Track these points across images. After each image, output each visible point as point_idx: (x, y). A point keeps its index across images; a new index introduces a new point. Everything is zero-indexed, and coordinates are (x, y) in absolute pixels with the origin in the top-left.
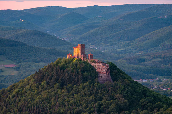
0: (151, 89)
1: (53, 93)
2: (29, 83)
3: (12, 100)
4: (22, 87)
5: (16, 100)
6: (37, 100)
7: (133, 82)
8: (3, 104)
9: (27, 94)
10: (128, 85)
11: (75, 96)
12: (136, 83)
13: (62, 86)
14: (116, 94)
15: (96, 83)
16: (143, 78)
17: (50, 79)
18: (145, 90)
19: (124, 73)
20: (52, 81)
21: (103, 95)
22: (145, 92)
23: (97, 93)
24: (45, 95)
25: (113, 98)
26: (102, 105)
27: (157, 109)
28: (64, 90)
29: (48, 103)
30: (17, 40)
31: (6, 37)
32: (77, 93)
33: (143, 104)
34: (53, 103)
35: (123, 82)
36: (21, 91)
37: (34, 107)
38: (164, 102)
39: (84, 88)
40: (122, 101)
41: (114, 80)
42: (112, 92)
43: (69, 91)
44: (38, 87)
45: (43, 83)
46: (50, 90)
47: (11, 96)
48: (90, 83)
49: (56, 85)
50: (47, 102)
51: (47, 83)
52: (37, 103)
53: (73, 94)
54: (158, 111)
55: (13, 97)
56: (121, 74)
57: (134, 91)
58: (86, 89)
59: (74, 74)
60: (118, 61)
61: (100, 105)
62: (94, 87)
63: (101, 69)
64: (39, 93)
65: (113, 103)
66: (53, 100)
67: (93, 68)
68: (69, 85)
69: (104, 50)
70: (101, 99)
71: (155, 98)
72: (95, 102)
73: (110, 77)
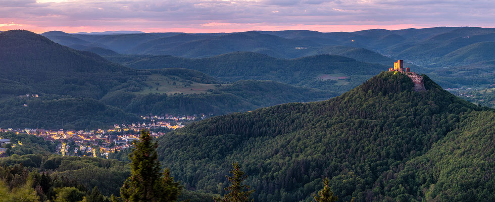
0: (458, 96)
1: (377, 100)
2: (358, 92)
3: (345, 105)
4: (352, 95)
5: (347, 105)
6: (364, 106)
7: (442, 90)
8: (337, 109)
9: (357, 101)
10: (439, 93)
11: (395, 103)
12: (445, 91)
13: (384, 94)
14: (429, 100)
15: (412, 92)
16: (450, 87)
17: (375, 88)
18: (453, 97)
19: (435, 83)
20: (377, 90)
21: (419, 101)
22: (452, 98)
23: (413, 99)
24: (371, 102)
25: (426, 104)
26: (418, 109)
27: (462, 112)
28: (387, 98)
29: (374, 108)
30: (348, 57)
31: (339, 54)
32: (396, 100)
33: (451, 109)
34: (377, 108)
35: (435, 90)
36: (352, 98)
37: (362, 111)
38: (468, 107)
39: (403, 95)
40: (434, 106)
41: (427, 89)
42: (425, 99)
43: (390, 99)
44: (365, 95)
45: (369, 91)
46: (375, 98)
47: (343, 102)
48: (408, 92)
49: (380, 93)
50: (372, 108)
51: (373, 92)
52: (365, 108)
53: (394, 101)
54: (463, 114)
55: (345, 103)
56: (433, 84)
57: (444, 98)
58: (404, 97)
59: (395, 84)
60: (431, 73)
61: (416, 110)
62: (411, 95)
63: (417, 80)
64: (366, 100)
65: (427, 108)
66: (377, 105)
67: (410, 79)
68: (390, 94)
69: (419, 64)
70: (417, 105)
71: (460, 103)
72: (412, 107)
73: (424, 87)
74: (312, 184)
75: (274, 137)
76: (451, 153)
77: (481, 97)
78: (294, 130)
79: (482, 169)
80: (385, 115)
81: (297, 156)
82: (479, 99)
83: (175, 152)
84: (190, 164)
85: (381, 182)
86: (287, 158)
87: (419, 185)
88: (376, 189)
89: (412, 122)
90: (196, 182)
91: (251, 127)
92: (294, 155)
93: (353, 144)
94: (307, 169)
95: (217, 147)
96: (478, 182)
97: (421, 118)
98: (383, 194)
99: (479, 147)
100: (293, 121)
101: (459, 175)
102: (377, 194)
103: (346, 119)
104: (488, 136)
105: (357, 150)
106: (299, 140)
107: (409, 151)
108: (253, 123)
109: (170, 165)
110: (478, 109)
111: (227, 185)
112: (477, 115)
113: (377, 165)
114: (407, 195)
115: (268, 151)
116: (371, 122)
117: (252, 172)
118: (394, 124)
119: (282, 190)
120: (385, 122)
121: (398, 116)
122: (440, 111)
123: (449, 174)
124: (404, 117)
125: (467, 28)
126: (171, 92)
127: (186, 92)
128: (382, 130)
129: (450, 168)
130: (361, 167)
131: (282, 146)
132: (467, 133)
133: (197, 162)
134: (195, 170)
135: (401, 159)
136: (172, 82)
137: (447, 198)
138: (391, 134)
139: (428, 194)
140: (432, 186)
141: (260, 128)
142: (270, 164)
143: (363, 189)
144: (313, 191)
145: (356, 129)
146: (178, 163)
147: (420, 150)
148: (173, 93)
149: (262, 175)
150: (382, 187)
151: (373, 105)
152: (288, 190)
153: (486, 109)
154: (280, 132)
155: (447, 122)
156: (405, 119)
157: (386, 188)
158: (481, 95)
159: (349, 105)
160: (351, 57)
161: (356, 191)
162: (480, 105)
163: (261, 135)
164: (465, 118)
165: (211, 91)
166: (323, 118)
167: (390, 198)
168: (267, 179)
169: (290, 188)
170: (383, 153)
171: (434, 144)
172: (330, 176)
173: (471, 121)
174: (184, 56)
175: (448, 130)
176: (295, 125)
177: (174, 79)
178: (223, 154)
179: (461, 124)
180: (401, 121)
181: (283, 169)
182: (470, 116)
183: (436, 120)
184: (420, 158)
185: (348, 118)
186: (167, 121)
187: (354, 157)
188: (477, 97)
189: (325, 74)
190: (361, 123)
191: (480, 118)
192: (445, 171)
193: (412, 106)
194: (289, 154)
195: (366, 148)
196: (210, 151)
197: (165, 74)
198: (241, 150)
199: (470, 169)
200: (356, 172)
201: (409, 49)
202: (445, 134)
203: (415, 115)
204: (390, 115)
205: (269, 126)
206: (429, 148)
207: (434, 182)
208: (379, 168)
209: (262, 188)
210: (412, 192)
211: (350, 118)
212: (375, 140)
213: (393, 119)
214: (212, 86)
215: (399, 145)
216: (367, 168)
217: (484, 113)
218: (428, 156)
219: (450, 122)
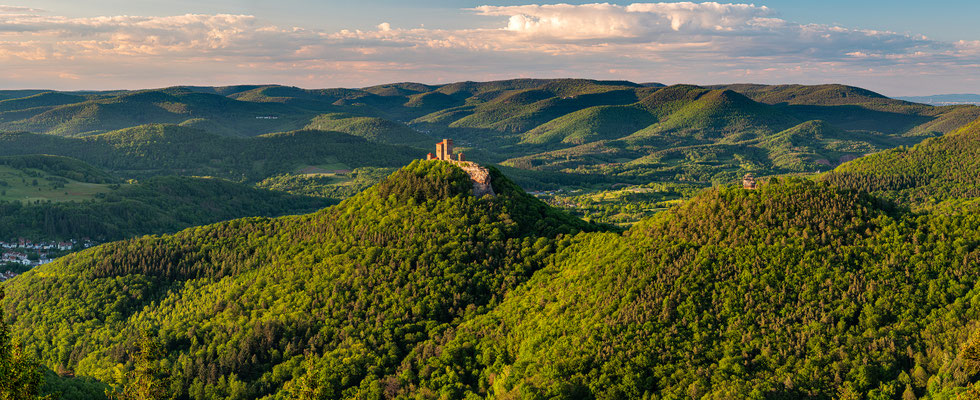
0: (552, 205)
1: (406, 213)
2: (370, 198)
3: (346, 223)
4: (360, 203)
5: (350, 223)
6: (382, 222)
7: (524, 195)
8: (332, 228)
9: (368, 214)
10: (518, 200)
11: (439, 217)
12: (530, 196)
13: (420, 200)
14: (500, 213)
15: (470, 197)
16: (540, 189)
17: (402, 191)
18: (543, 207)
19: (511, 182)
20: (404, 194)
21: (481, 215)
22: (543, 210)
23: (472, 211)
24: (394, 215)
25: (495, 219)
26: (479, 229)
27: (561, 235)
28: (423, 208)
29: (399, 227)
30: (352, 133)
31: (336, 129)
32: (441, 212)
33: (540, 228)
34: (406, 228)
35: (510, 196)
36: (359, 209)
37: (378, 233)
38: (571, 225)
39: (452, 204)
40: (509, 223)
41: (496, 192)
42: (493, 211)
43: (429, 210)
44: (384, 204)
45: (391, 197)
46: (401, 208)
47: (343, 217)
48: (461, 198)
49: (411, 201)
50: (397, 227)
51: (398, 198)
52: (382, 228)
53: (436, 214)
54: (562, 238)
55: (348, 217)
56: (507, 183)
57: (527, 208)
58: (455, 206)
59: (437, 184)
60: (503, 164)
61: (477, 230)
62: (466, 203)
63: (478, 174)
64: (385, 212)
65: (496, 226)
66: (405, 222)
67: (466, 176)
68: (430, 201)
69: (482, 147)
70: (477, 221)
71: (558, 218)
72: (469, 226)
73: (491, 188)
74: (287, 365)
75: (217, 280)
76: (541, 308)
77: (595, 207)
78: (255, 267)
79: (598, 338)
80: (420, 239)
81: (260, 315)
82: (592, 210)
83: (36, 309)
84: (63, 330)
85: (413, 361)
86: (242, 319)
87: (481, 367)
88: (404, 373)
89: (469, 252)
90: (75, 362)
91: (175, 261)
92: (254, 313)
93: (361, 294)
94: (278, 337)
95: (114, 298)
96: (591, 360)
97: (486, 245)
98: (416, 382)
99: (592, 299)
100: (252, 252)
101: (554, 350)
102: (404, 384)
103: (349, 248)
104: (607, 277)
105: (369, 304)
106: (263, 285)
107: (463, 304)
108: (179, 256)
109: (26, 333)
110: (592, 228)
111: (132, 368)
112: (589, 239)
113: (405, 331)
114: (459, 385)
115: (207, 307)
116: (395, 252)
117: (178, 345)
118: (436, 256)
119: (233, 377)
120: (421, 252)
121: (443, 242)
122: (519, 233)
123: (537, 346)
124: (456, 243)
125: (569, 81)
126: (29, 199)
127: (57, 198)
128: (413, 266)
129: (539, 336)
130: (376, 335)
131: (233, 297)
132: (569, 273)
133: (77, 326)
134: (73, 341)
135: (449, 319)
136: (30, 180)
137: (534, 390)
138: (432, 275)
139: (497, 385)
140: (507, 370)
141: (191, 263)
142: (210, 329)
143: (380, 374)
144: (289, 378)
145: (367, 265)
146: (42, 329)
147: (485, 303)
148: (33, 200)
149: (196, 348)
150: (415, 370)
151: (398, 221)
152: (241, 377)
153: (604, 228)
154: (228, 272)
155: (533, 253)
156: (456, 247)
157: (422, 373)
158: (596, 203)
159: (353, 223)
160: (357, 133)
161: (368, 378)
162: (592, 222)
163: (192, 276)
164: (567, 244)
165: (102, 196)
166: (306, 245)
167: (429, 392)
168: (205, 355)
169: (247, 374)
170: (417, 309)
171: (509, 294)
172: (320, 351)
173: (578, 251)
174: (53, 132)
175: (535, 267)
176: (254, 260)
177: (34, 175)
178: (125, 311)
179: (559, 255)
180: (449, 250)
181: (235, 338)
182: (576, 242)
183: (513, 248)
184: (484, 319)
185: (351, 246)
186: (22, 252)
187: (363, 317)
188: (589, 206)
189: (311, 164)
190: (377, 254)
191: (594, 246)
192: (529, 341)
193: (469, 224)
194: (245, 311)
195: (386, 301)
196: (101, 305)
197: (17, 166)
198: (158, 304)
199: (575, 339)
200: (368, 344)
201: (463, 119)
202: (529, 273)
203: (475, 239)
204: (429, 241)
205: (208, 260)
206: (500, 299)
207: (508, 360)
208: (408, 337)
209: (195, 374)
210: (470, 381)
211: (356, 245)
212: (402, 285)
213: (435, 246)
214: (103, 188)
215: (447, 295)
216: (387, 334)
217: (599, 236)
218: (497, 313)
219: (539, 253)
